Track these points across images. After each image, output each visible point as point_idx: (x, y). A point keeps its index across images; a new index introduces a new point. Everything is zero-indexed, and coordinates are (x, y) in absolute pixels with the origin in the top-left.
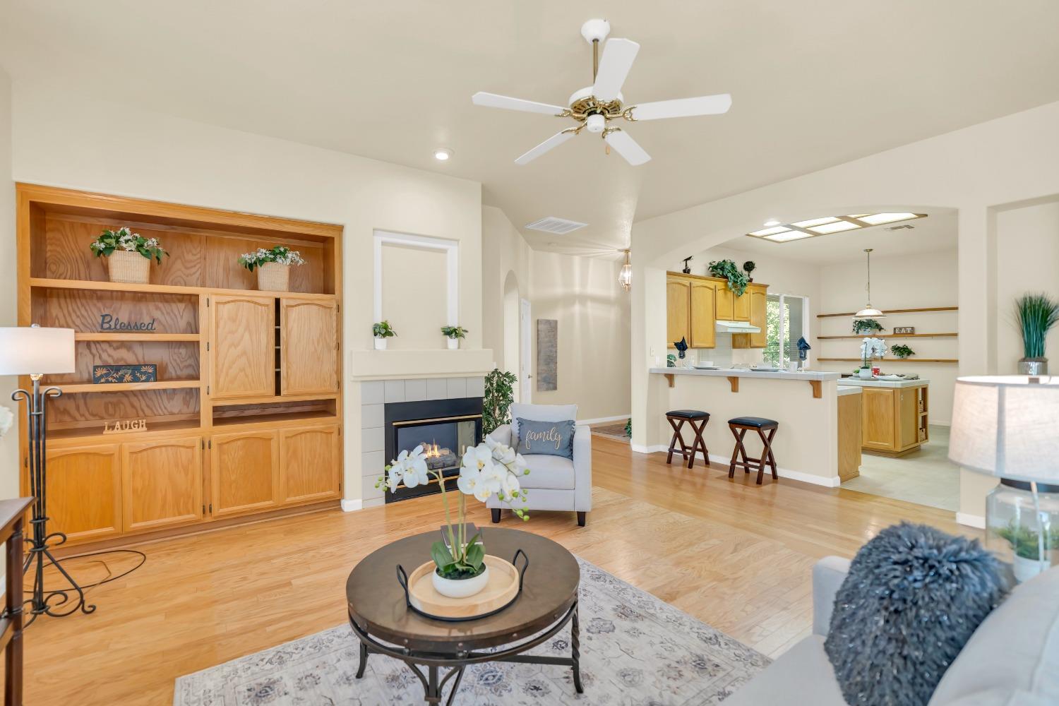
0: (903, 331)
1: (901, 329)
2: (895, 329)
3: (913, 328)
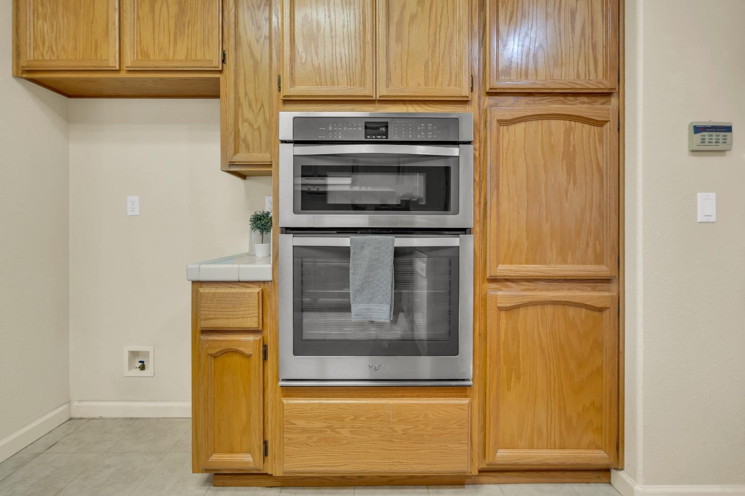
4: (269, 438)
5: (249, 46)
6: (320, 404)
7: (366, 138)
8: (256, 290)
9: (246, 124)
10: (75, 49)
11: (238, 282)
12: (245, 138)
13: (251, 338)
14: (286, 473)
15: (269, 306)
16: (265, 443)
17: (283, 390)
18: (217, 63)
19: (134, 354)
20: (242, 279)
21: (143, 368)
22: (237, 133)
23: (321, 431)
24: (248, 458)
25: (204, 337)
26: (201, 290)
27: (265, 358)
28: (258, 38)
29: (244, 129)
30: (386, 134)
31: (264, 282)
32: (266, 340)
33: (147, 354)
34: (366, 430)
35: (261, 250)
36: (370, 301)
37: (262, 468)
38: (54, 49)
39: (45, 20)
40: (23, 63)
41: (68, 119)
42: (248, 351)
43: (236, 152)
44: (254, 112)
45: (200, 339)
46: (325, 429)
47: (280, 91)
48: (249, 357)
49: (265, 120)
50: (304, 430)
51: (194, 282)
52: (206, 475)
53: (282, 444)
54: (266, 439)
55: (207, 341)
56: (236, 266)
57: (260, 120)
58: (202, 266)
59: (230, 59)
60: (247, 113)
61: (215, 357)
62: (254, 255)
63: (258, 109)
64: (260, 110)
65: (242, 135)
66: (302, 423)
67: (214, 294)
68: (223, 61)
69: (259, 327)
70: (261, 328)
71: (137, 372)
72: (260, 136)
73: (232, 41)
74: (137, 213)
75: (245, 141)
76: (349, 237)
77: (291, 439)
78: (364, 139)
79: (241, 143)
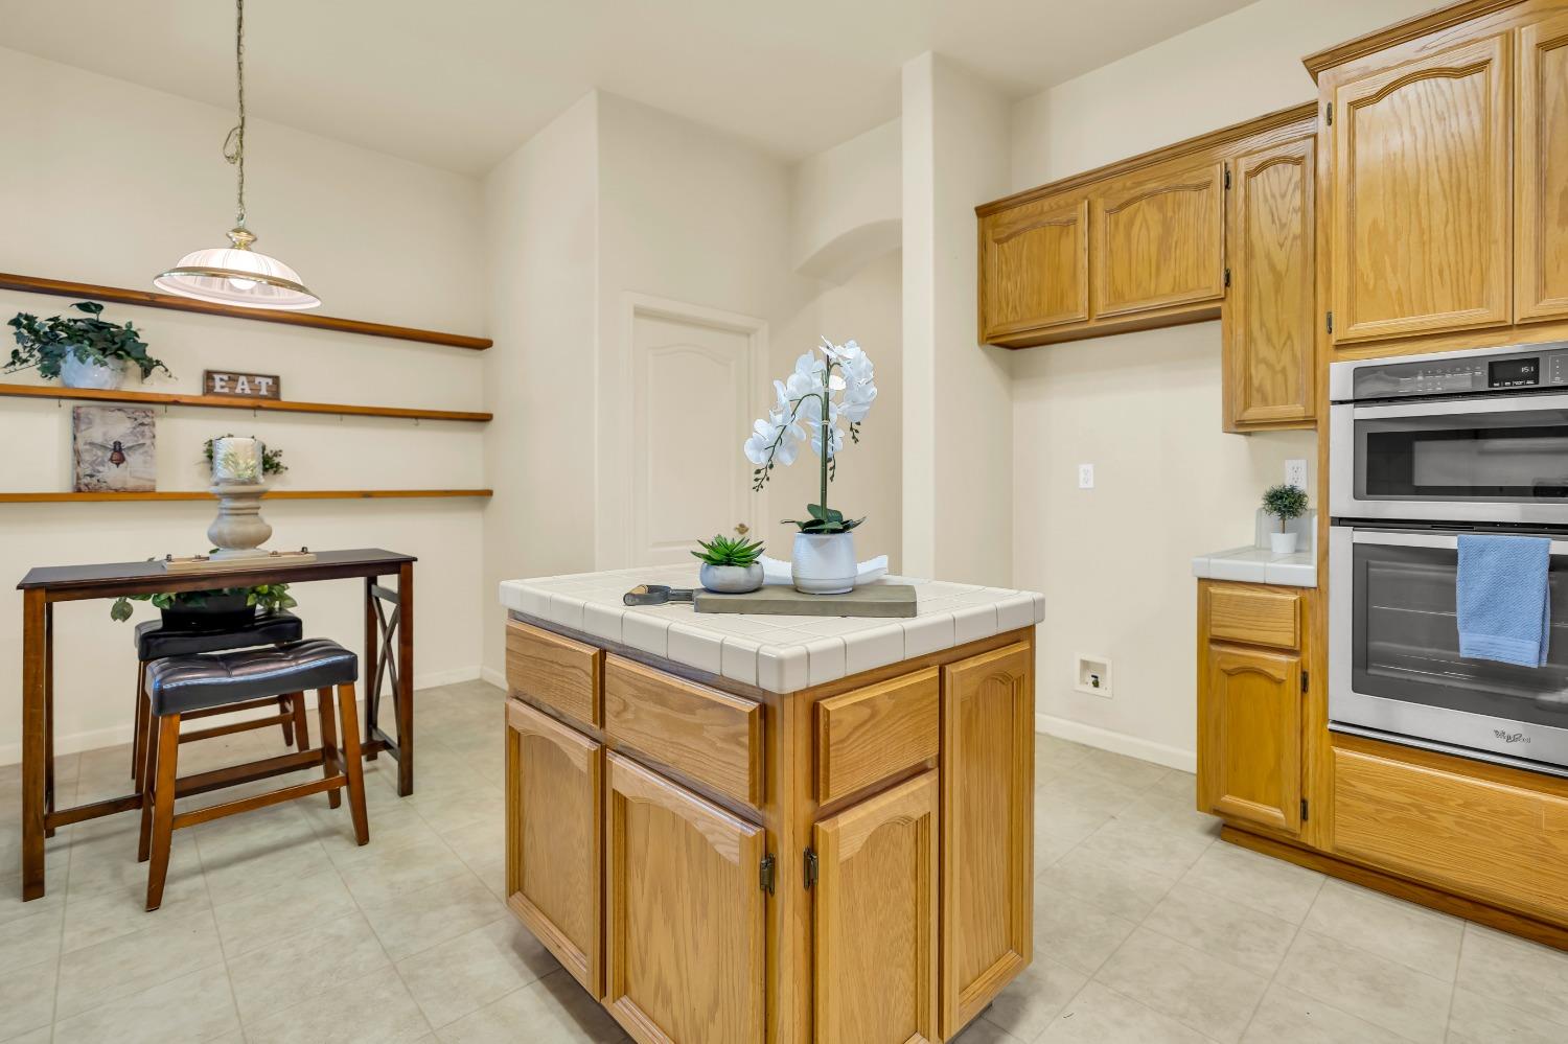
0: (243, 386)
1: (233, 377)
2: (209, 375)
3: (276, 379)
4: (1310, 797)
5: (1268, 256)
6: (1396, 769)
7: (1491, 385)
8: (1293, 597)
9: (1262, 367)
10: (1040, 304)
11: (1264, 585)
12: (1261, 386)
13: (1283, 658)
14: (1338, 850)
15: (1310, 621)
16: (1304, 802)
17: (1333, 737)
18: (1217, 288)
19: (1085, 665)
20: (1268, 582)
21: (1096, 684)
22: (1248, 379)
23: (1402, 809)
24: (1278, 813)
25: (1214, 648)
26: (1212, 590)
27: (1305, 689)
28: (1281, 241)
29: (1259, 374)
30: (1535, 377)
31: (1303, 588)
32: (1305, 664)
33: (1103, 667)
34: (1489, 829)
35: (1282, 542)
36: (1498, 631)
37: (1298, 831)
38: (1018, 309)
39: (1009, 278)
40: (990, 330)
41: (1012, 374)
42: (1278, 674)
43: (1247, 406)
44: (1274, 348)
45: (1210, 650)
46: (1409, 807)
47: (1330, 332)
48: (1280, 682)
49: (1294, 356)
50: (1370, 799)
51: (1200, 579)
52: (1215, 819)
53: (1331, 808)
54: (1305, 797)
55: (1220, 653)
56: (1261, 564)
57: (1286, 359)
58: (1213, 561)
59: (1238, 279)
60: (1263, 349)
61: (1229, 674)
62: (1270, 549)
63: (1282, 342)
64: (1285, 344)
65: (1256, 382)
66: (1368, 789)
67: (1230, 596)
68: (1227, 283)
69: (1295, 646)
70: (1298, 648)
71: (1090, 688)
72: (1286, 381)
73: (1241, 255)
74: (1091, 484)
75: (1260, 390)
76: (1455, 535)
77: (1348, 805)
78: (1486, 388)
79: (1254, 393)
